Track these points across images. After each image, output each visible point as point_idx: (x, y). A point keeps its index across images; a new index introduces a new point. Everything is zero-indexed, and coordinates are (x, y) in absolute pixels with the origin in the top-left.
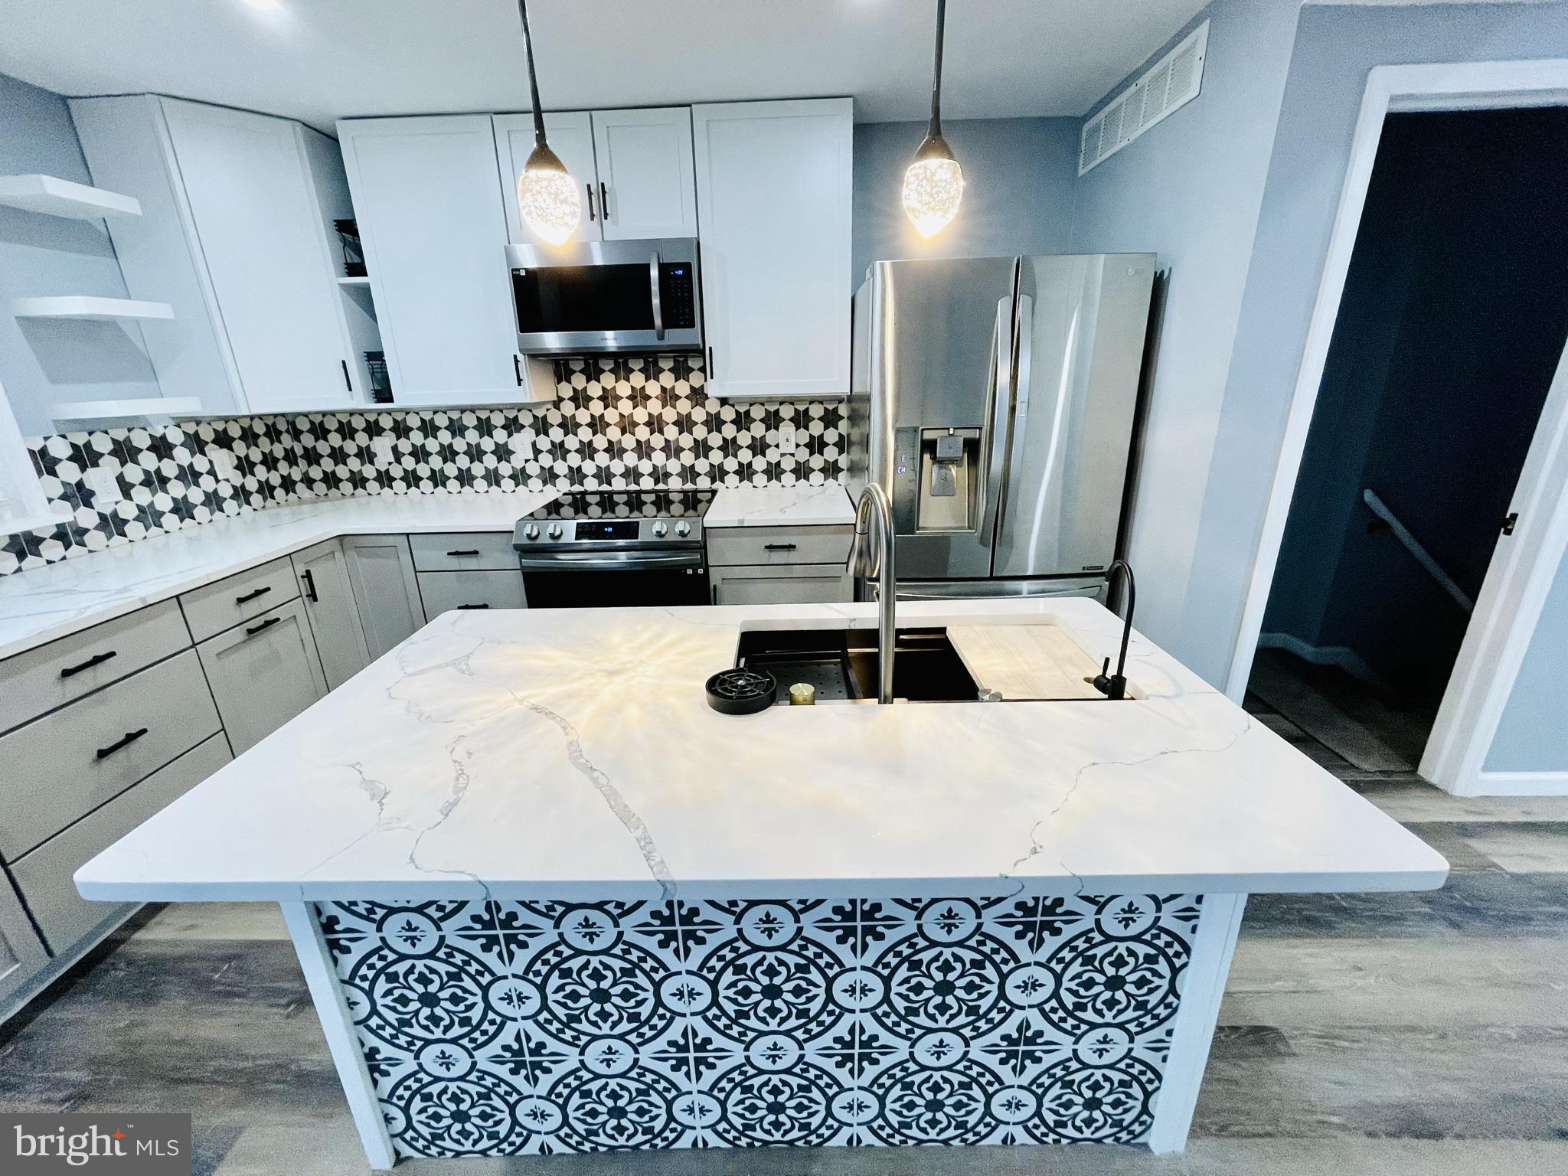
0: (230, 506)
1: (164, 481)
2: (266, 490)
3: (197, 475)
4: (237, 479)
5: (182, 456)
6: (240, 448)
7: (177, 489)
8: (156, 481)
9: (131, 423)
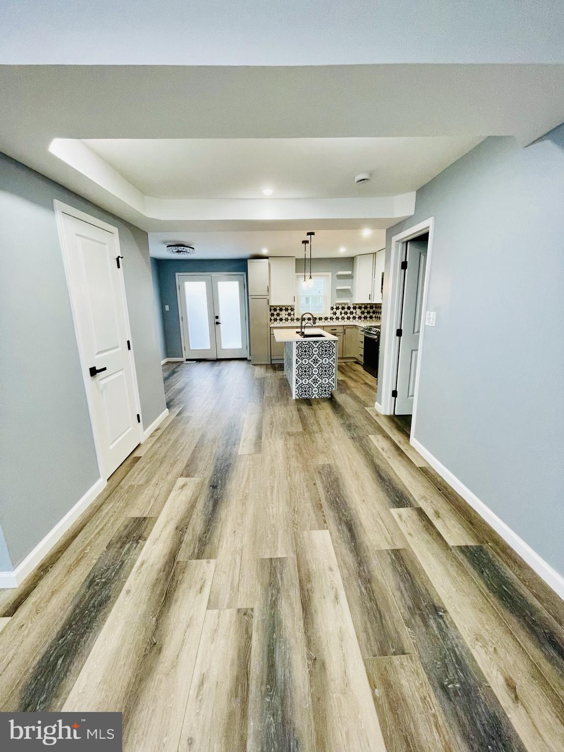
0: (357, 319)
1: (347, 313)
2: (365, 318)
3: (353, 313)
4: (360, 315)
5: (352, 310)
6: (363, 310)
7: (349, 315)
8: (346, 313)
9: (345, 304)
